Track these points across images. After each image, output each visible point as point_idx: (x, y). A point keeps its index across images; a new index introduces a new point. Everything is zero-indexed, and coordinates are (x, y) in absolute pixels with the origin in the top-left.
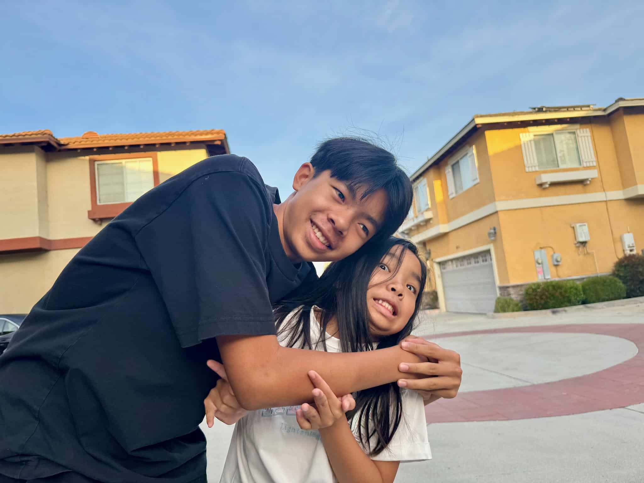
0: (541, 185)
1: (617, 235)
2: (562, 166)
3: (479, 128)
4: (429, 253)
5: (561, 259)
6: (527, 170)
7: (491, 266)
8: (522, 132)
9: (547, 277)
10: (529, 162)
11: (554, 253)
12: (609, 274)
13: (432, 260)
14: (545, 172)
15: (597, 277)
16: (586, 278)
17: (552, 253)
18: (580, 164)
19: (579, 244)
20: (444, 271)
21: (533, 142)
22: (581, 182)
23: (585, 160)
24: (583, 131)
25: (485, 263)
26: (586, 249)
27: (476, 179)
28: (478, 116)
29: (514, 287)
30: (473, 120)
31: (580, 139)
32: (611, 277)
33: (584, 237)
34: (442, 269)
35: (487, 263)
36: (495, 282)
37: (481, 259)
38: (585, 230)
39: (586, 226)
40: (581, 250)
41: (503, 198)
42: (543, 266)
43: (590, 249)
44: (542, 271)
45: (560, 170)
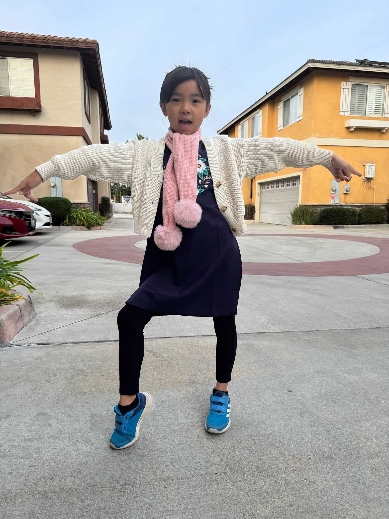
0: (348, 128)
2: (368, 115)
5: (350, 190)
6: (341, 114)
7: (298, 188)
8: (344, 81)
9: (338, 202)
10: (344, 108)
11: (346, 184)
12: (381, 205)
14: (353, 118)
15: (373, 206)
16: (365, 206)
17: (344, 184)
18: (382, 115)
19: (366, 179)
20: (263, 190)
22: (379, 130)
23: (386, 113)
25: (294, 186)
26: (370, 184)
27: (301, 116)
30: (308, 64)
32: (383, 207)
33: (370, 173)
34: (262, 188)
35: (296, 186)
36: (298, 201)
37: (292, 183)
38: (373, 169)
39: (375, 166)
40: (367, 184)
41: (318, 135)
42: (335, 193)
43: (373, 184)
44: (334, 197)
45: (366, 117)
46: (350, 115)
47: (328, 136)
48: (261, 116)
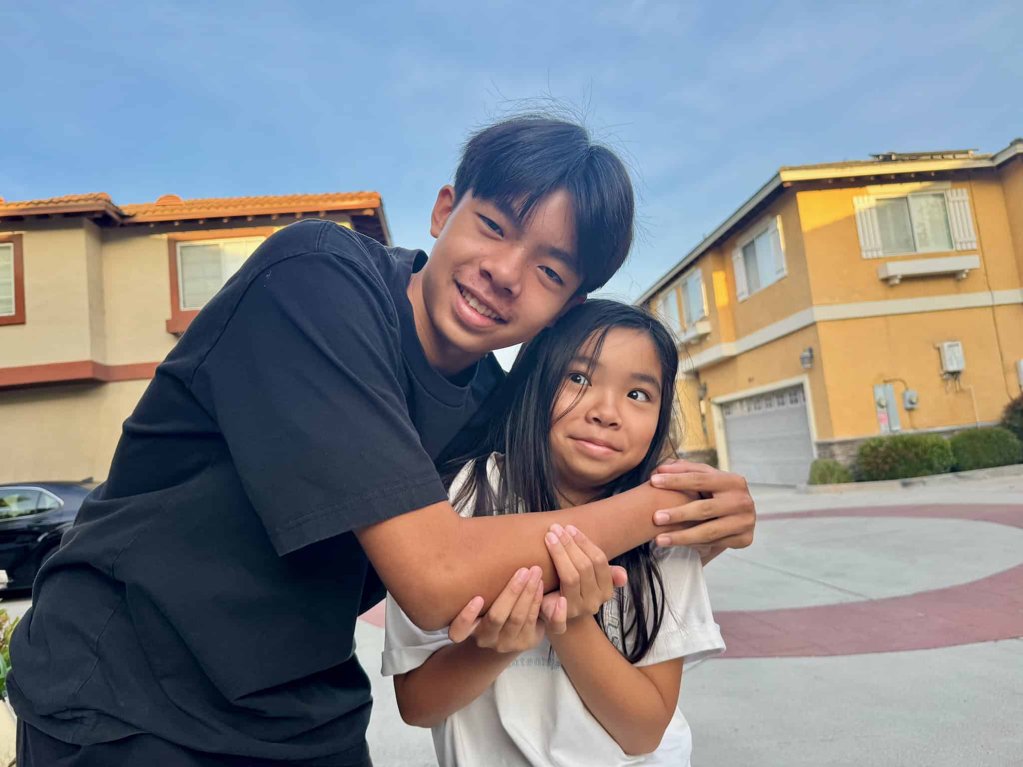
0: (886, 280)
1: (1009, 361)
2: (921, 250)
3: (788, 188)
4: (704, 389)
5: (917, 399)
6: (864, 255)
7: (805, 409)
8: (858, 195)
9: (895, 428)
10: (868, 244)
11: (907, 389)
12: (994, 423)
13: (709, 399)
14: (894, 259)
15: (976, 428)
16: (958, 430)
17: (903, 389)
18: (951, 246)
19: (947, 375)
20: (728, 417)
21: (874, 212)
22: (953, 275)
23: (958, 240)
24: (957, 193)
25: (795, 405)
26: (959, 384)
27: (782, 269)
28: (785, 169)
29: (842, 443)
30: (778, 175)
31: (951, 205)
32: (999, 429)
33: (955, 362)
34: (724, 412)
35: (798, 405)
36: (810, 436)
37: (789, 398)
38: (958, 353)
39: (960, 348)
40: (951, 384)
41: (825, 300)
42: (888, 411)
43: (965, 383)
44: (886, 419)
45: (918, 255)
46: (884, 254)
47: (848, 299)
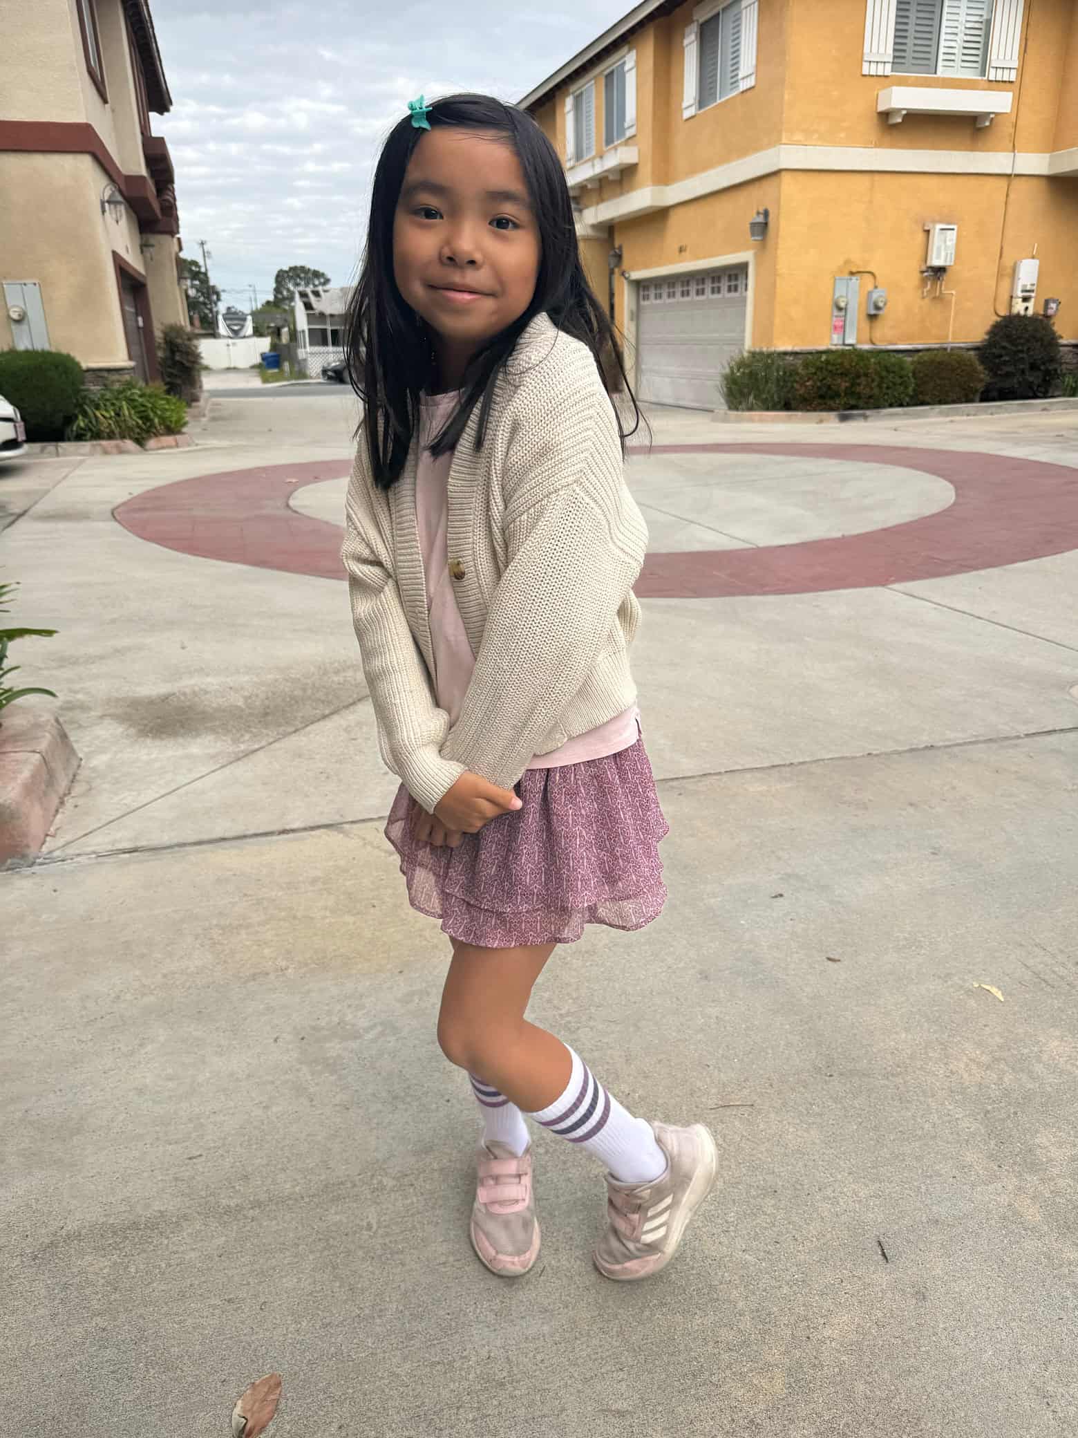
0: (885, 116)
1: (1008, 262)
2: (942, 73)
4: (619, 257)
5: (885, 304)
6: (865, 70)
7: (744, 300)
9: (848, 341)
10: (874, 50)
11: (876, 287)
12: (969, 345)
13: (623, 274)
14: (902, 82)
15: (945, 349)
16: (925, 350)
17: (870, 287)
18: (983, 72)
19: (929, 272)
20: (642, 304)
22: (971, 121)
23: (995, 63)
25: (733, 294)
26: (940, 287)
27: (751, 75)
32: (972, 353)
33: (943, 254)
34: (641, 297)
35: (736, 295)
36: (743, 340)
37: (727, 284)
38: (950, 240)
39: (955, 232)
40: (932, 286)
41: (799, 136)
42: (845, 316)
43: (948, 288)
44: (841, 327)
45: (938, 78)
46: (892, 71)
47: (829, 138)
48: (634, 70)
